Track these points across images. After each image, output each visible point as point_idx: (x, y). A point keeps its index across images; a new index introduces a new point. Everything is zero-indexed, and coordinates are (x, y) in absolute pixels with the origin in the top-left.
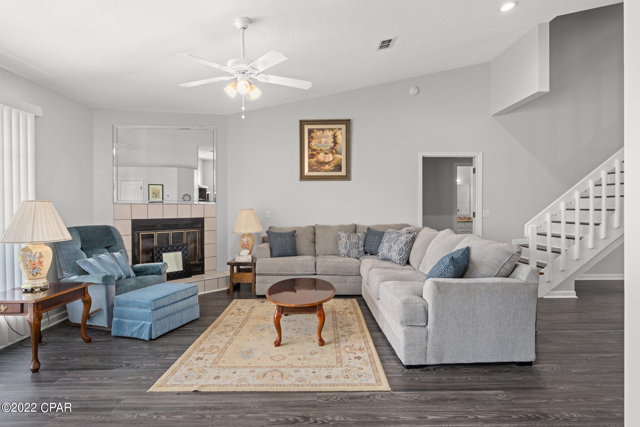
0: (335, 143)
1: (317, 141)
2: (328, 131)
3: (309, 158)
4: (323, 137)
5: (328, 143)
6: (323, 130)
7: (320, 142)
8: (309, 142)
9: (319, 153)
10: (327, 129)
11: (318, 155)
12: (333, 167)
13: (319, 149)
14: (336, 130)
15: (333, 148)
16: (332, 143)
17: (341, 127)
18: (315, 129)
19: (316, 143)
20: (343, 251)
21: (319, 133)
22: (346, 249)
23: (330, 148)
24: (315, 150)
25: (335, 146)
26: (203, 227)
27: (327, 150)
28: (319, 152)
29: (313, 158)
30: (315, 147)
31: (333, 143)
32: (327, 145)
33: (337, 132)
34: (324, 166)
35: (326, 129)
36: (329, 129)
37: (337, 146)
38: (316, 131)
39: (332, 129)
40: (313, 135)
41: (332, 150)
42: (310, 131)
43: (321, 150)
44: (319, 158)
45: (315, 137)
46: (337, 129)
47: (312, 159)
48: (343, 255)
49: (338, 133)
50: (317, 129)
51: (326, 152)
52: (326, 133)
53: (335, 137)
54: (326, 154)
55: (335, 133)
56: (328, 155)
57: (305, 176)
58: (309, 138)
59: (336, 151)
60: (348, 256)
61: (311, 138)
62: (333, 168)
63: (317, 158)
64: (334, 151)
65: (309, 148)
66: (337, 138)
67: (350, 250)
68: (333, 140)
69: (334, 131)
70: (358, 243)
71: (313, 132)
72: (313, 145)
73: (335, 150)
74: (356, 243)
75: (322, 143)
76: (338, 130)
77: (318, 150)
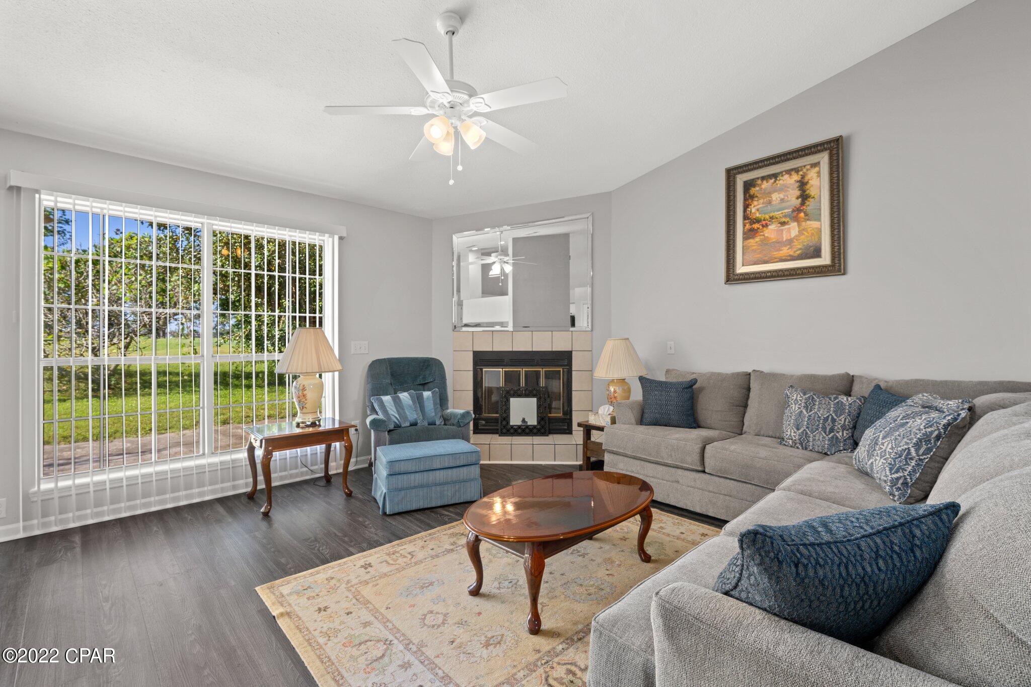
0: (804, 197)
1: (761, 201)
2: (786, 177)
3: (745, 238)
4: (775, 191)
5: (790, 201)
6: (775, 176)
7: (770, 202)
8: (746, 207)
9: (766, 226)
10: (784, 173)
11: (765, 229)
12: (800, 249)
13: (767, 217)
14: (805, 170)
15: (798, 210)
16: (797, 198)
17: (816, 161)
18: (758, 178)
19: (761, 206)
20: (790, 432)
21: (765, 185)
22: (798, 429)
23: (793, 211)
24: (758, 221)
25: (803, 204)
26: (570, 364)
27: (785, 216)
28: (766, 224)
29: (753, 237)
30: (758, 215)
31: (800, 199)
32: (784, 205)
33: (808, 172)
34: (781, 250)
35: (782, 172)
36: (789, 172)
37: (807, 203)
38: (759, 182)
39: (797, 170)
40: (753, 191)
41: (798, 214)
42: (748, 185)
43: (772, 218)
44: (766, 235)
45: (758, 195)
46: (808, 167)
47: (751, 240)
48: (791, 443)
49: (812, 174)
50: (763, 178)
51: (783, 220)
52: (781, 182)
53: (803, 184)
54: (783, 224)
55: (803, 177)
56: (787, 227)
57: (737, 275)
58: (745, 200)
59: (806, 215)
60: (802, 446)
61: (749, 198)
62: (798, 252)
63: (761, 235)
64: (802, 215)
65: (746, 217)
66: (807, 187)
67: (807, 433)
68: (798, 193)
69: (801, 173)
70: (834, 420)
71: (754, 186)
72: (753, 211)
73: (805, 213)
74: (826, 419)
75: (774, 203)
76: (811, 167)
77: (764, 220)
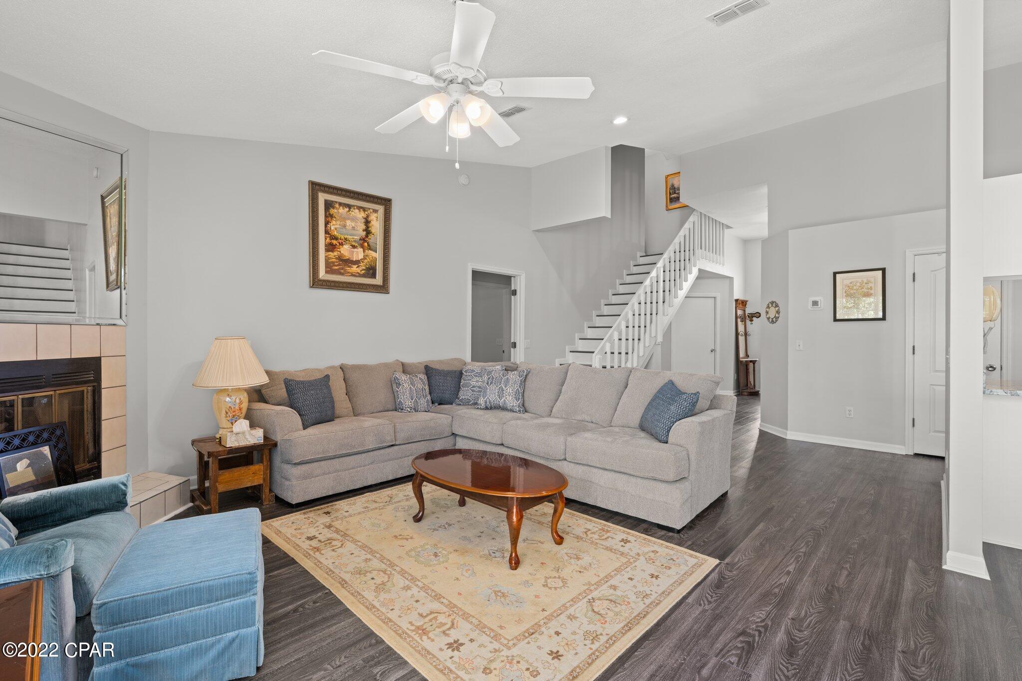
0: (368, 231)
1: (338, 222)
2: (357, 211)
3: (327, 250)
4: (348, 219)
5: (357, 230)
6: (349, 207)
7: (345, 226)
8: (327, 223)
9: (341, 244)
10: (355, 207)
11: (341, 247)
12: (364, 270)
13: (343, 237)
14: (369, 212)
15: (363, 240)
16: (364, 231)
17: (377, 209)
18: (336, 202)
19: (338, 226)
20: (408, 403)
21: (343, 211)
22: (412, 399)
23: (360, 239)
24: (336, 239)
25: (367, 236)
26: (98, 379)
27: (355, 241)
28: (342, 243)
29: (332, 251)
30: (336, 233)
31: (365, 232)
32: (354, 232)
33: (371, 214)
34: (350, 267)
36: (359, 208)
37: (370, 237)
38: (337, 206)
39: (364, 209)
40: (332, 211)
41: (363, 243)
42: (329, 205)
43: (346, 239)
44: (342, 252)
45: (336, 216)
46: (372, 211)
47: (330, 253)
48: (409, 410)
49: (373, 217)
50: (340, 204)
51: (354, 244)
52: (353, 213)
53: (367, 222)
54: (354, 247)
55: (368, 216)
56: (356, 250)
57: (321, 280)
58: (326, 216)
59: (369, 245)
60: (415, 410)
61: (329, 217)
62: (363, 272)
63: (339, 251)
64: (366, 244)
65: (327, 232)
66: (370, 225)
68: (364, 227)
69: (366, 213)
71: (333, 208)
72: (332, 228)
73: (368, 243)
75: (347, 228)
76: (373, 212)
77: (340, 239)
